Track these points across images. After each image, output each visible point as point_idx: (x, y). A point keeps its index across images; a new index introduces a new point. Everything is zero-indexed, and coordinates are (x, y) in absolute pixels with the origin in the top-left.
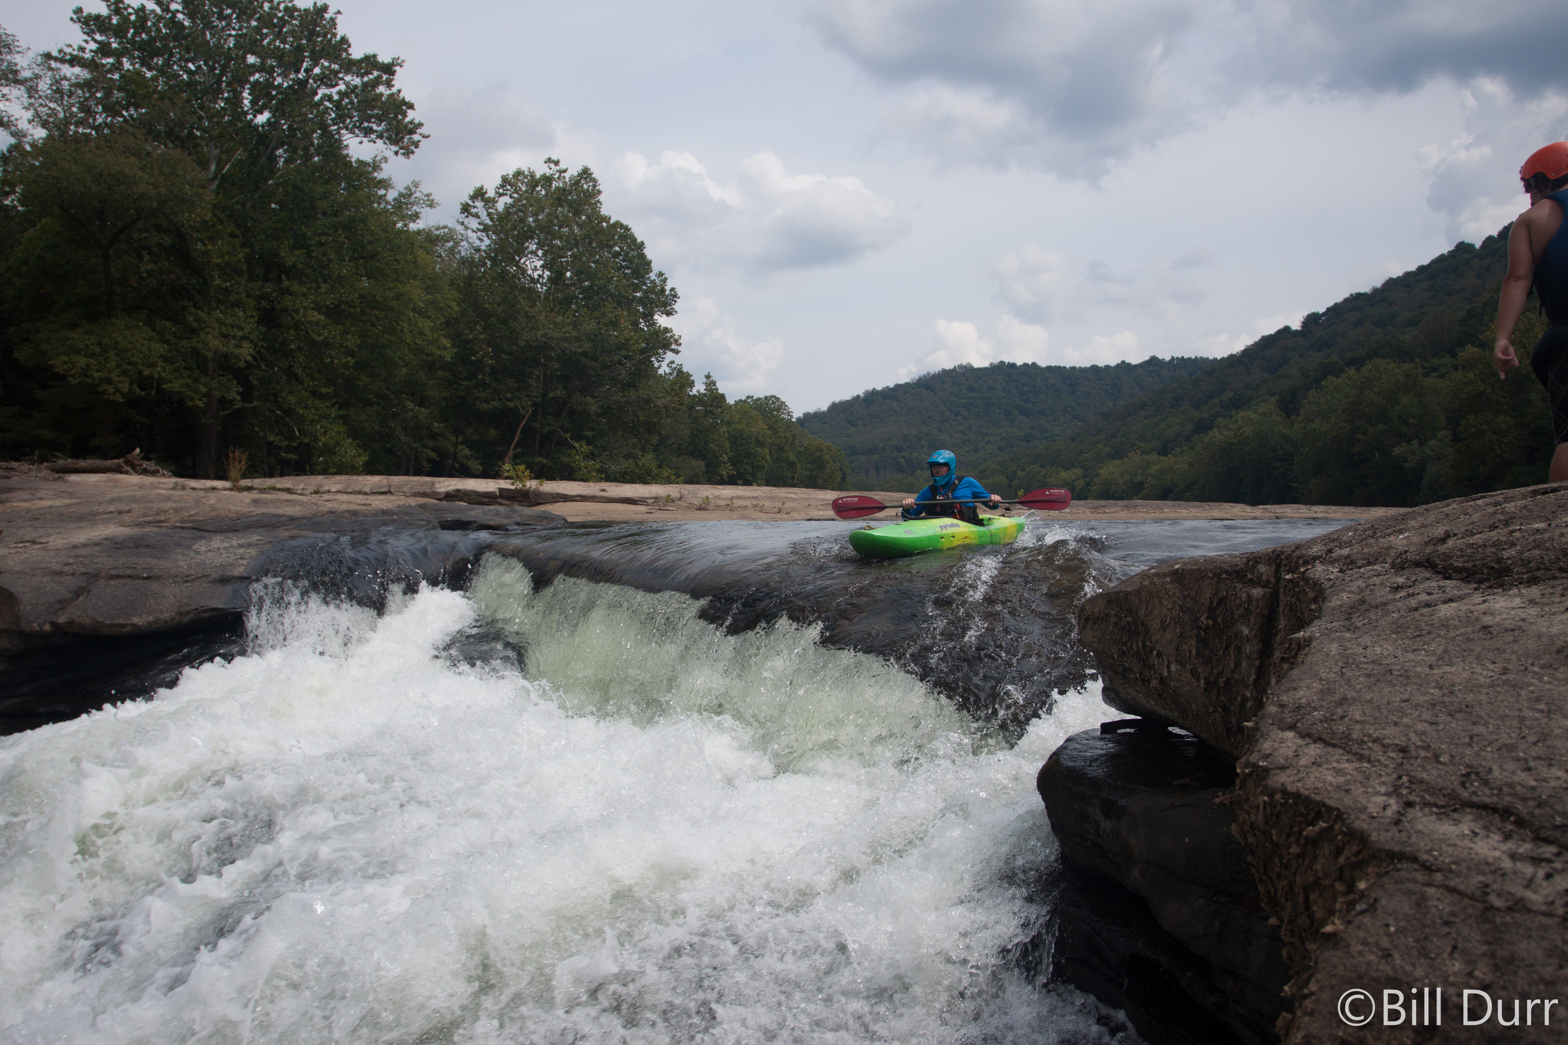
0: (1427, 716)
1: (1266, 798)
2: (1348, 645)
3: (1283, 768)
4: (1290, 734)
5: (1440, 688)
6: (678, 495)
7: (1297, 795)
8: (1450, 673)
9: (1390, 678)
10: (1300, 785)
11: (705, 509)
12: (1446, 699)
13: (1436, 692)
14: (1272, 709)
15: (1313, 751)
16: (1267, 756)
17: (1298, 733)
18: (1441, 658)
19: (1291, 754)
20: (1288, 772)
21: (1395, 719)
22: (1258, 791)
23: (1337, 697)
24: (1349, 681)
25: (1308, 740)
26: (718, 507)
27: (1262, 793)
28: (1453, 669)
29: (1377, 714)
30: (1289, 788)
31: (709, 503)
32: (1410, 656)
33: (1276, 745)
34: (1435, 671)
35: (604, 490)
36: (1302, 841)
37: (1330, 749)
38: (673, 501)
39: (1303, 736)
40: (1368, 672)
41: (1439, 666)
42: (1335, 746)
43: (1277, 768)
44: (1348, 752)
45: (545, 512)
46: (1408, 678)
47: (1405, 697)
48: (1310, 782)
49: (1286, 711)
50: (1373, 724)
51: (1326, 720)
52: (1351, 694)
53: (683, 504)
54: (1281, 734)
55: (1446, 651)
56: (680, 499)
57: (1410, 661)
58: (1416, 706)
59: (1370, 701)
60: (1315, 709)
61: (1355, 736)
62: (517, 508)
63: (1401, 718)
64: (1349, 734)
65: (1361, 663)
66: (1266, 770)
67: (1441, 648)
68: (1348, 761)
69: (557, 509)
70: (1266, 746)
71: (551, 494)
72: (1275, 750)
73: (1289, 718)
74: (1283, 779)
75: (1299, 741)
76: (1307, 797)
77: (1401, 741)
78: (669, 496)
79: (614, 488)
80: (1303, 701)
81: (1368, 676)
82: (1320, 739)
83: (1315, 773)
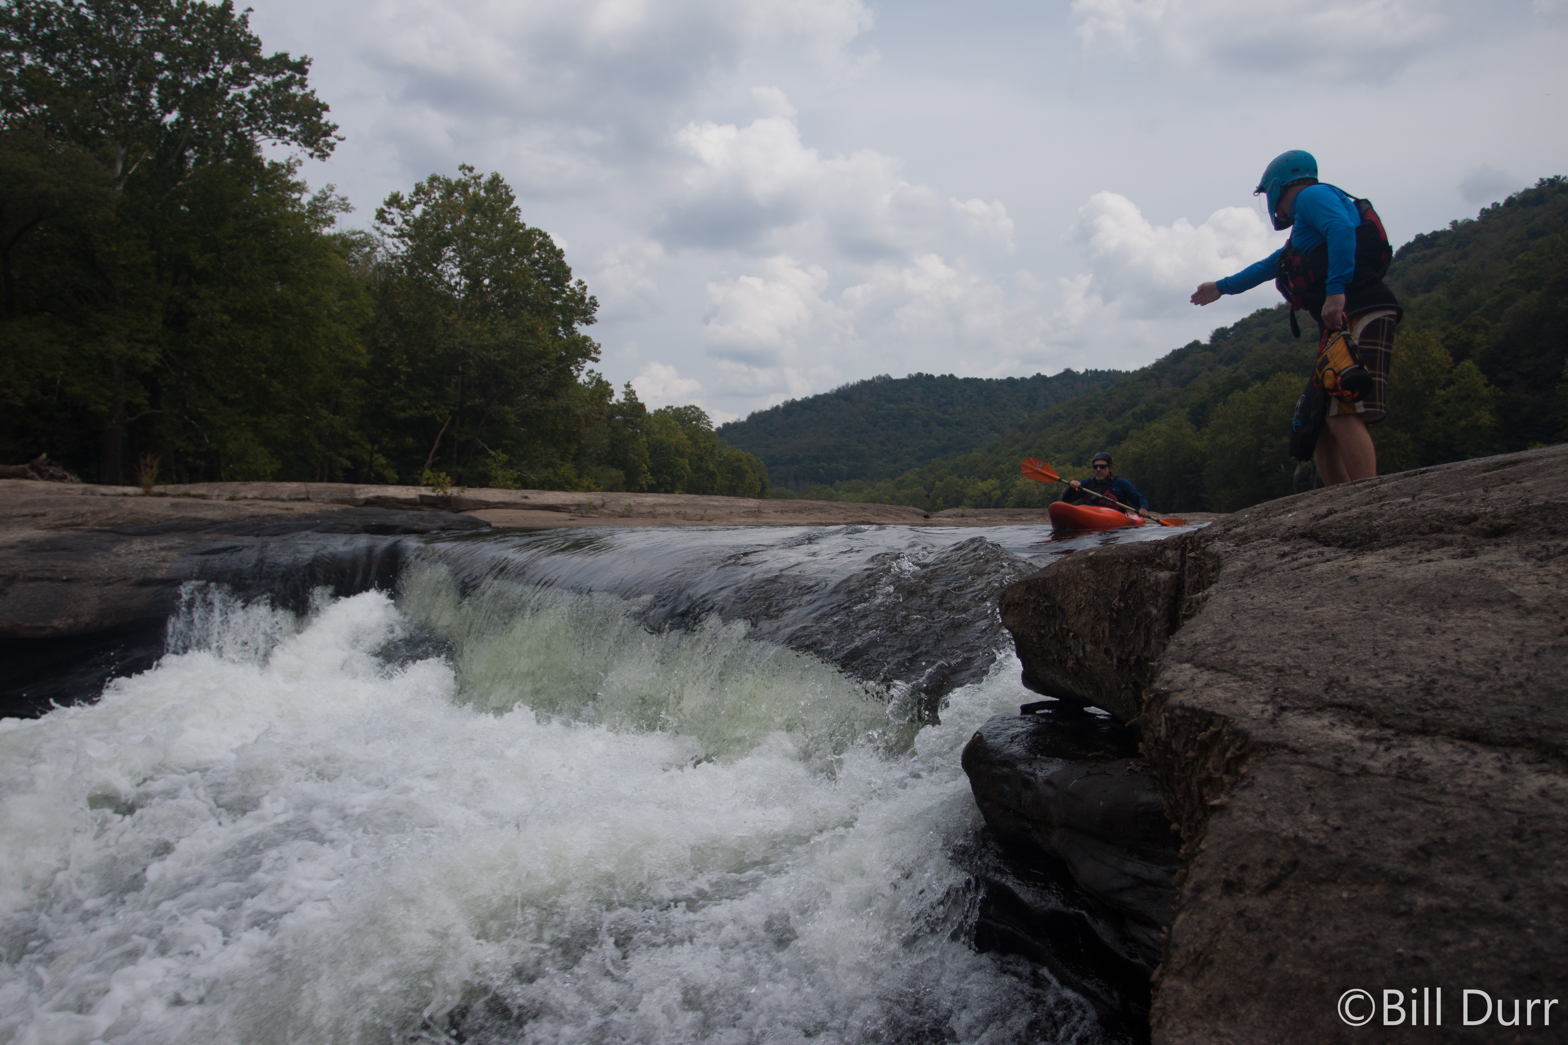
0: (1301, 644)
1: (1167, 714)
2: (1237, 597)
3: (1181, 691)
4: (1187, 666)
5: (1312, 623)
6: (601, 502)
7: (1193, 709)
8: (1322, 612)
9: (1271, 618)
10: (1195, 701)
11: (628, 516)
12: (1317, 631)
13: (1309, 626)
14: (1172, 648)
15: (1206, 676)
16: (1168, 682)
17: (1194, 664)
18: (1315, 602)
19: (1187, 679)
20: (1185, 693)
21: (1274, 648)
22: (1161, 710)
23: (1227, 635)
24: (1238, 622)
25: (1202, 669)
26: (640, 515)
27: (1164, 711)
28: (1324, 609)
29: (1260, 645)
30: (1186, 704)
31: (631, 511)
32: (1290, 601)
33: (1176, 674)
34: (1309, 611)
35: (526, 497)
36: (1196, 747)
37: (1220, 674)
38: (595, 508)
39: (1197, 666)
40: (1254, 615)
41: (1313, 608)
42: (1224, 671)
43: (1176, 691)
44: (1234, 675)
45: (470, 517)
46: (1287, 617)
47: (1284, 630)
48: (1204, 698)
49: (1185, 648)
50: (1256, 653)
51: (1218, 652)
52: (1239, 632)
53: (606, 511)
54: (1179, 667)
55: (1319, 596)
56: (603, 506)
57: (1289, 605)
58: (1292, 638)
59: (1254, 636)
60: (1209, 645)
61: (1241, 662)
62: (442, 513)
63: (1279, 647)
64: (1237, 661)
65: (1248, 609)
66: (1167, 694)
67: (1316, 595)
68: (1235, 681)
69: (481, 515)
70: (1167, 675)
71: (473, 501)
72: (1174, 677)
73: (1186, 654)
74: (1181, 698)
75: (1196, 670)
76: (1200, 710)
77: (1279, 664)
78: (592, 503)
79: (536, 495)
80: (1199, 640)
81: (1254, 618)
82: (1213, 667)
83: (1208, 691)
